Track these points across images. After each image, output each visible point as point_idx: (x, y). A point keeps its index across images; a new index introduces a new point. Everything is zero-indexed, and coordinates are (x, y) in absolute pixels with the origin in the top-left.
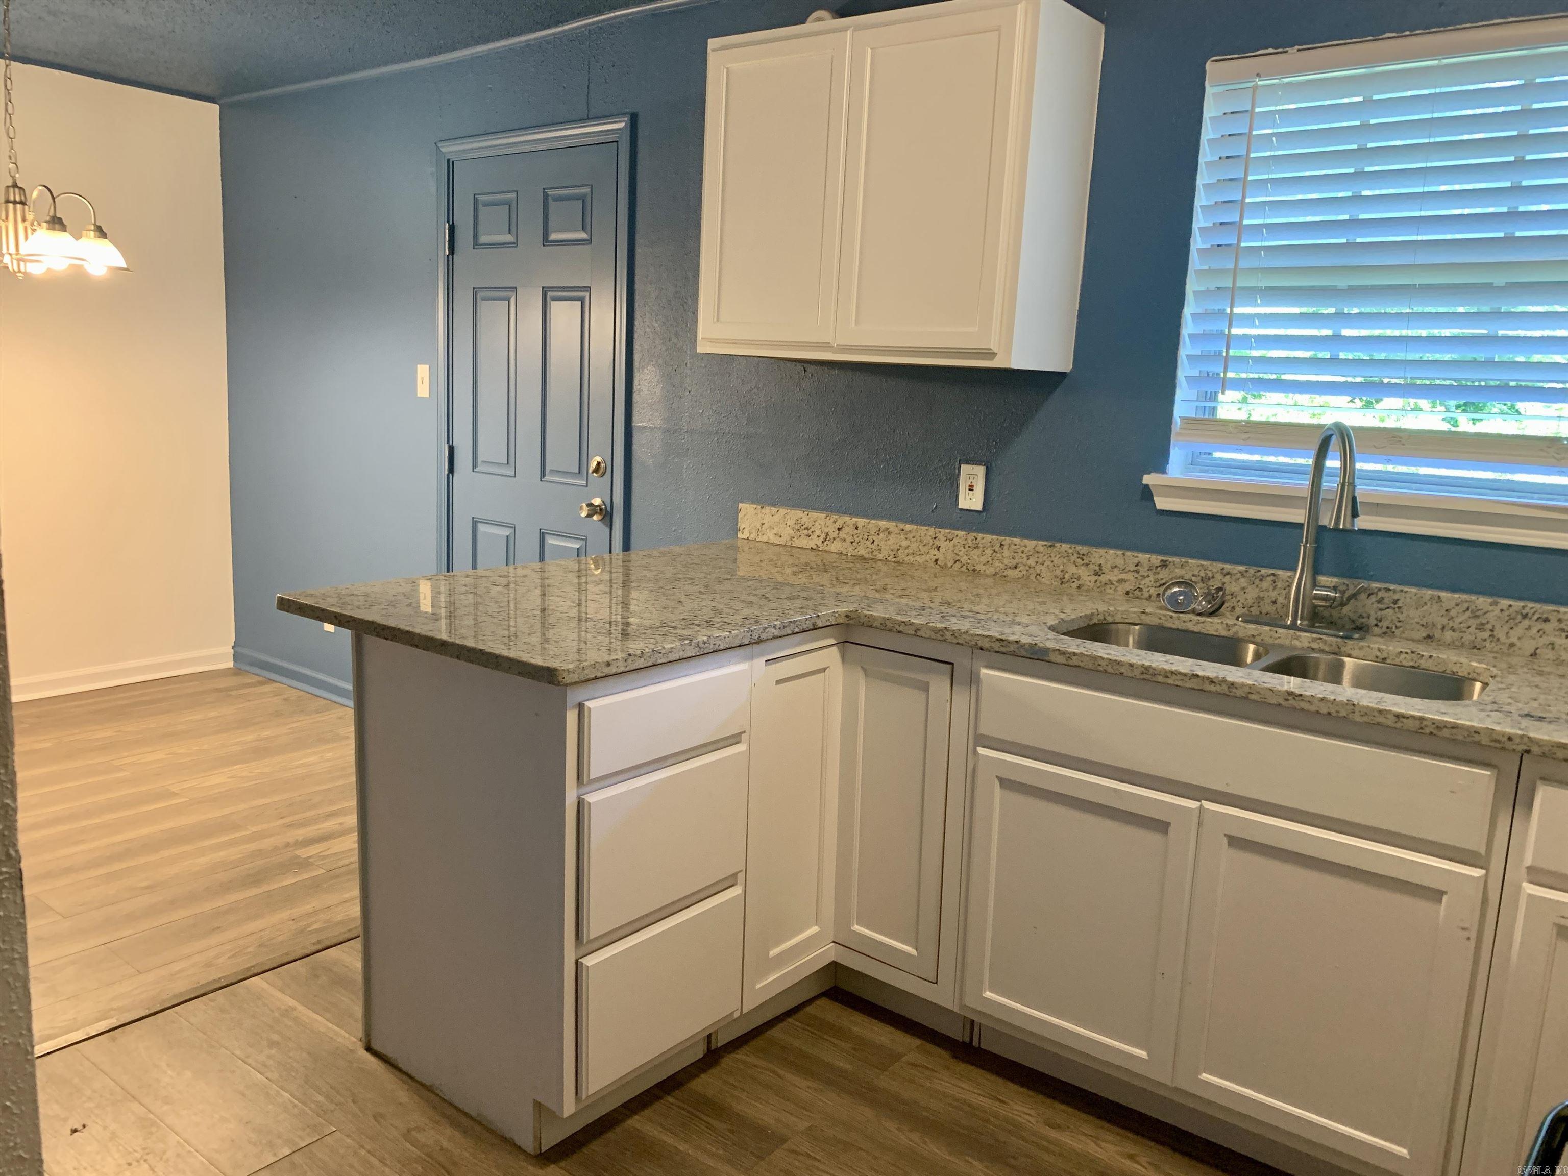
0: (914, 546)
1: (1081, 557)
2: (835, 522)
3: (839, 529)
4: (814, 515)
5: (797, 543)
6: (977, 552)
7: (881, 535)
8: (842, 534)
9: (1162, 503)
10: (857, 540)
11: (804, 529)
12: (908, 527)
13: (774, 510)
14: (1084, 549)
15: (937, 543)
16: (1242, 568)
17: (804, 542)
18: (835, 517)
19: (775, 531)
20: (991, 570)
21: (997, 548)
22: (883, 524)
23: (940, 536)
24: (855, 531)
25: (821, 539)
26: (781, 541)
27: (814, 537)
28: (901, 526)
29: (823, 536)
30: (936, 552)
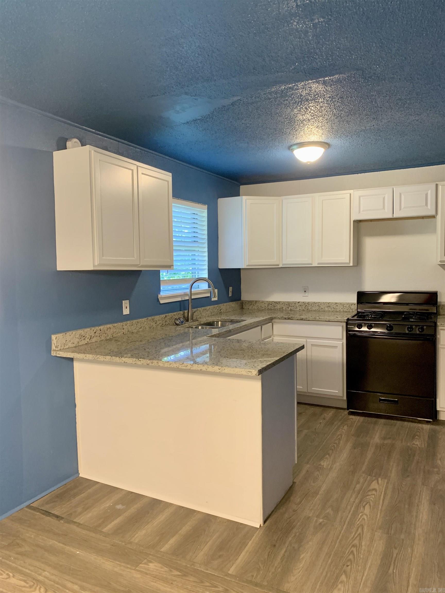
0: (117, 330)
1: (153, 319)
2: (93, 331)
3: (95, 333)
4: (86, 330)
5: (81, 343)
6: (133, 326)
7: (108, 330)
8: (96, 334)
9: (162, 302)
10: (101, 334)
11: (82, 337)
12: (115, 325)
13: (70, 333)
14: (153, 317)
15: (123, 327)
16: (177, 313)
17: (83, 342)
18: (93, 328)
19: (71, 342)
20: (136, 331)
21: (137, 324)
22: (108, 326)
23: (124, 325)
24: (100, 332)
25: (89, 339)
26: (74, 345)
27: (86, 339)
28: (114, 325)
29: (90, 337)
30: (123, 330)
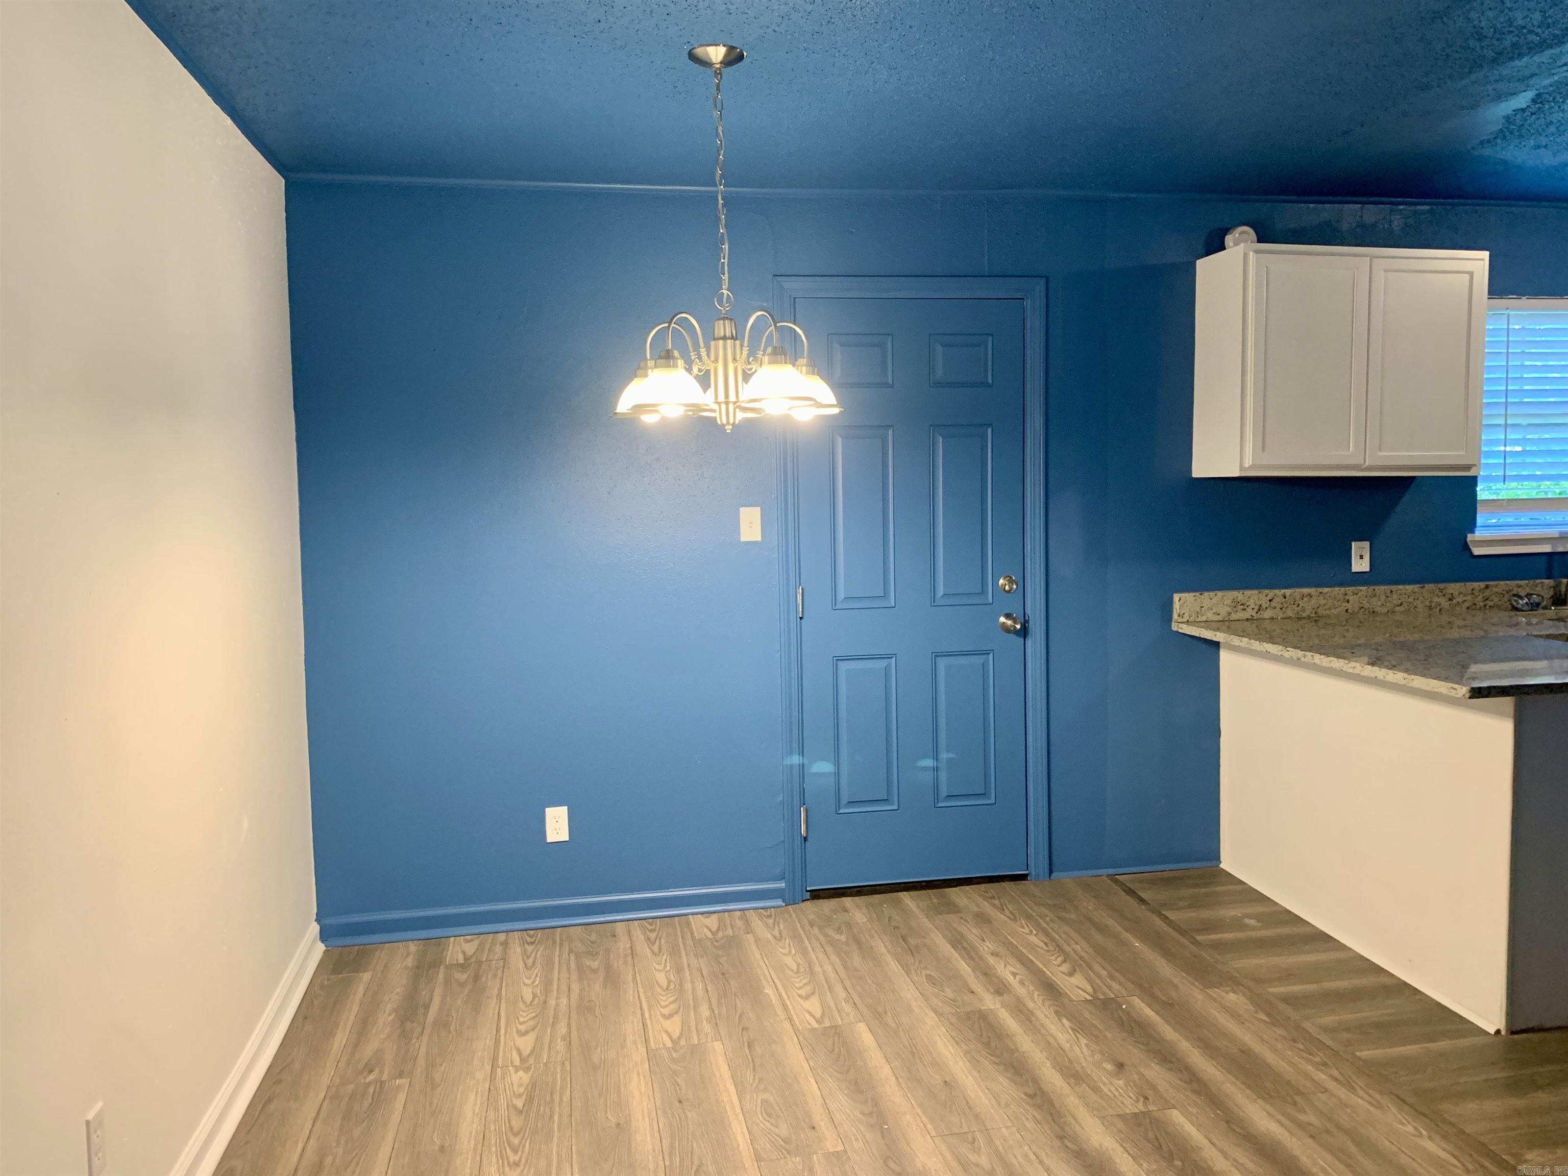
0: (1330, 602)
1: (1441, 590)
2: (1267, 596)
3: (1270, 601)
4: (1248, 593)
5: (1234, 617)
6: (1375, 599)
7: (1305, 599)
8: (1273, 604)
9: (1477, 551)
10: (1286, 606)
11: (1240, 605)
12: (1326, 590)
13: (1212, 594)
14: (1441, 586)
15: (1347, 597)
16: (1526, 582)
17: (1241, 615)
18: (1267, 591)
19: (1214, 611)
20: (1384, 610)
21: (1389, 594)
22: (1306, 591)
23: (1349, 592)
24: (1284, 600)
25: (1256, 610)
26: (1220, 618)
27: (1249, 610)
28: (1320, 590)
29: (1257, 608)
30: (1346, 604)
